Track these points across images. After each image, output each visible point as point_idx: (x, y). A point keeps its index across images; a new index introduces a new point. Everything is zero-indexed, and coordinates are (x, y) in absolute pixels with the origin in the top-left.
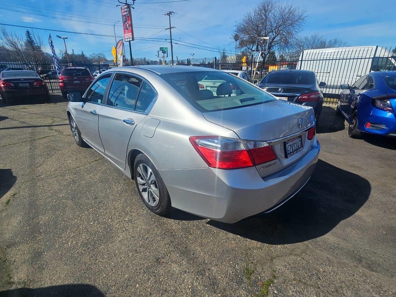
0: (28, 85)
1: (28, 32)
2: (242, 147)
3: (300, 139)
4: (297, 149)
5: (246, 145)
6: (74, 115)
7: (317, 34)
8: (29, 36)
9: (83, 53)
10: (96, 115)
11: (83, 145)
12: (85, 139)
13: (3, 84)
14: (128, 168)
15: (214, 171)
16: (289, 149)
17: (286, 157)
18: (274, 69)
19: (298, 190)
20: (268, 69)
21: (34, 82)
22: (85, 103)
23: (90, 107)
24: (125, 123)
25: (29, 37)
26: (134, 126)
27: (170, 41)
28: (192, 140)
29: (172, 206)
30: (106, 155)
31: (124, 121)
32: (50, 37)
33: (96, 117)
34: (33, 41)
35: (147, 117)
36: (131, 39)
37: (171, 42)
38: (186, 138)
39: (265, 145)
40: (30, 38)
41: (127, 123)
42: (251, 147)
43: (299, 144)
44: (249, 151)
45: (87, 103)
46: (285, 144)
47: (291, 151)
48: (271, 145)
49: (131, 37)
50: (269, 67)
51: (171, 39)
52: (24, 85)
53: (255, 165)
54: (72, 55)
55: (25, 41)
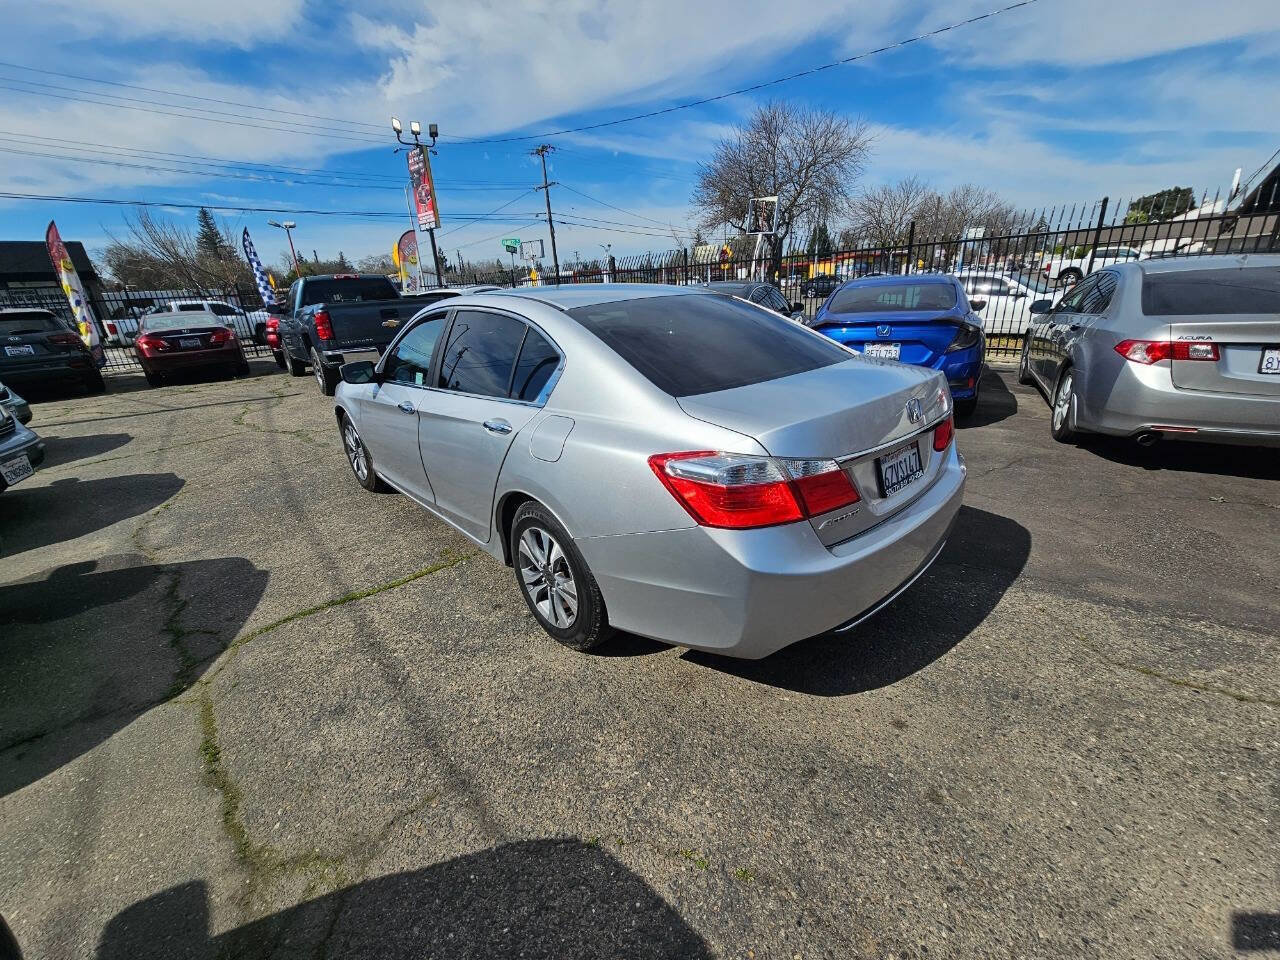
0: (199, 343)
1: (204, 214)
2: (775, 474)
3: (915, 450)
4: (908, 476)
5: (784, 470)
6: (354, 413)
7: (911, 179)
8: (207, 223)
9: (342, 257)
10: (412, 412)
11: (379, 486)
12: (383, 473)
13: (146, 343)
14: (497, 538)
15: (710, 534)
16: (888, 474)
17: (883, 495)
18: (821, 271)
19: (919, 572)
20: (808, 271)
21: (210, 336)
22: (380, 385)
23: (395, 393)
24: (487, 430)
25: (208, 225)
26: (510, 436)
27: (547, 217)
28: (657, 463)
29: (610, 624)
30: (439, 509)
31: (485, 425)
32: (245, 232)
33: (414, 418)
34: (217, 234)
35: (543, 412)
36: (433, 226)
37: (551, 221)
38: (642, 458)
39: (830, 467)
40: (210, 228)
41: (491, 429)
42: (797, 475)
43: (913, 463)
44: (793, 486)
45: (385, 385)
46: (878, 463)
47: (895, 481)
48: (845, 467)
49: (433, 219)
50: (808, 266)
51: (550, 213)
52: (189, 343)
53: (807, 515)
54: (313, 264)
55: (197, 235)
